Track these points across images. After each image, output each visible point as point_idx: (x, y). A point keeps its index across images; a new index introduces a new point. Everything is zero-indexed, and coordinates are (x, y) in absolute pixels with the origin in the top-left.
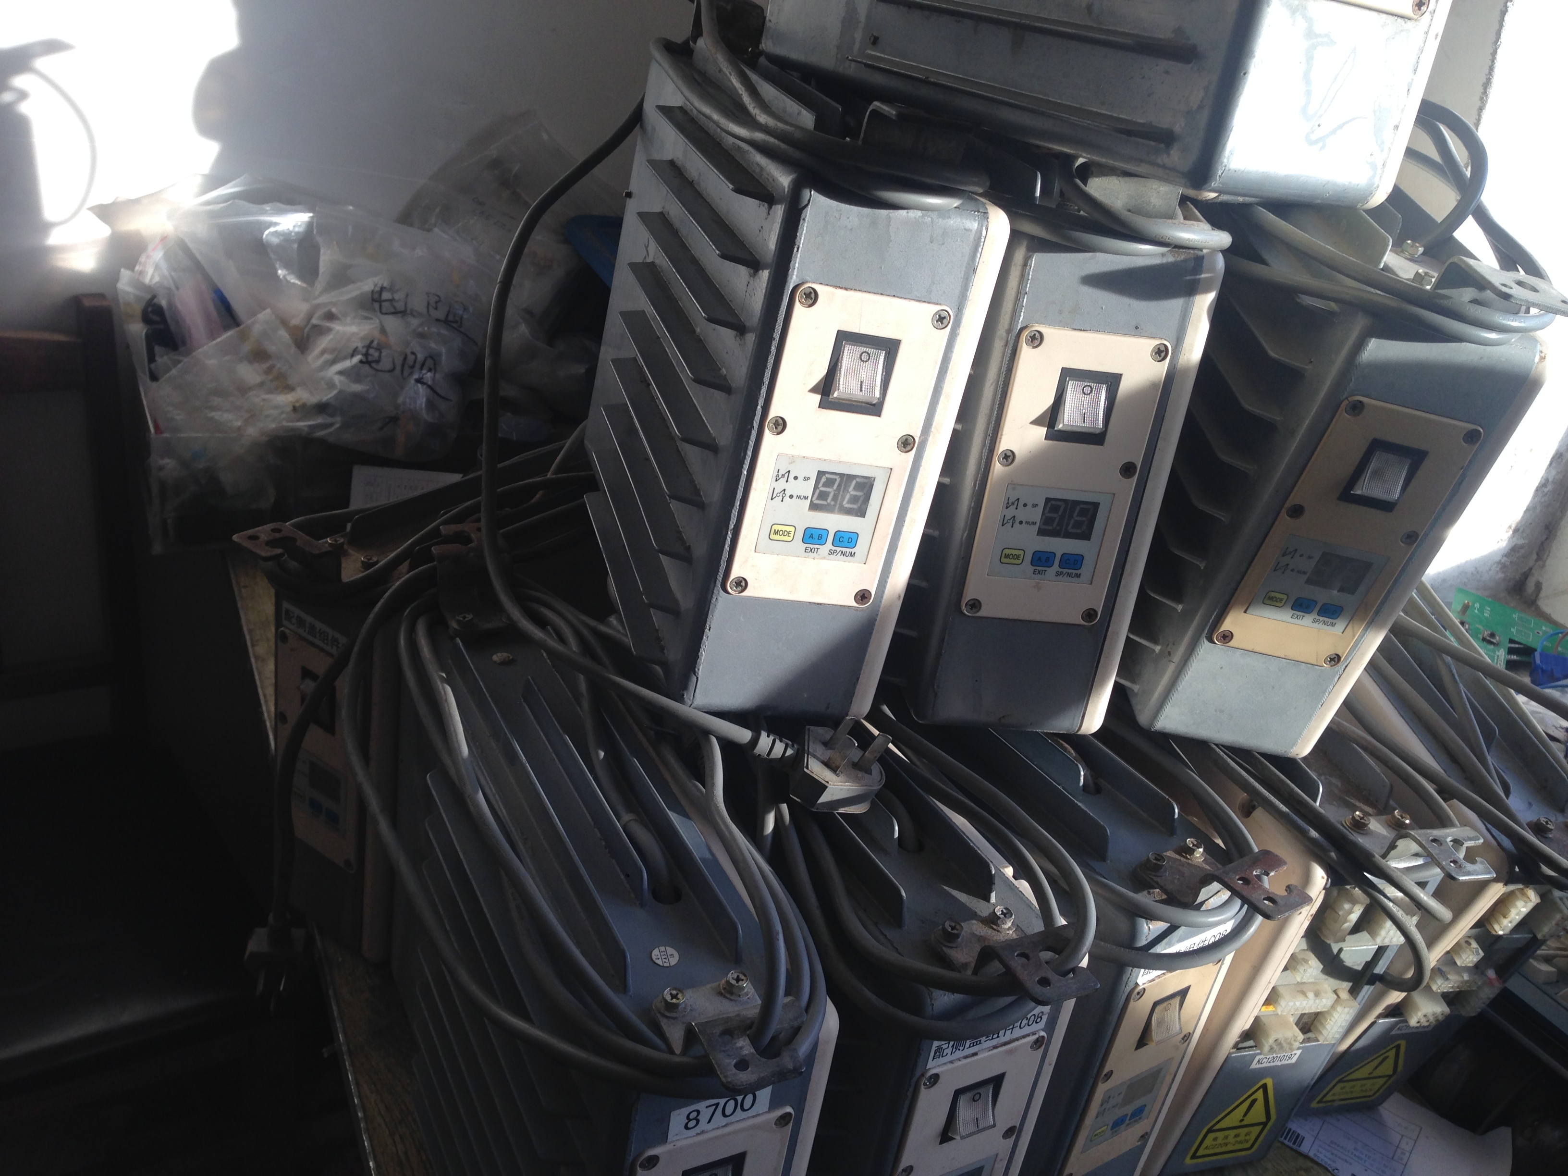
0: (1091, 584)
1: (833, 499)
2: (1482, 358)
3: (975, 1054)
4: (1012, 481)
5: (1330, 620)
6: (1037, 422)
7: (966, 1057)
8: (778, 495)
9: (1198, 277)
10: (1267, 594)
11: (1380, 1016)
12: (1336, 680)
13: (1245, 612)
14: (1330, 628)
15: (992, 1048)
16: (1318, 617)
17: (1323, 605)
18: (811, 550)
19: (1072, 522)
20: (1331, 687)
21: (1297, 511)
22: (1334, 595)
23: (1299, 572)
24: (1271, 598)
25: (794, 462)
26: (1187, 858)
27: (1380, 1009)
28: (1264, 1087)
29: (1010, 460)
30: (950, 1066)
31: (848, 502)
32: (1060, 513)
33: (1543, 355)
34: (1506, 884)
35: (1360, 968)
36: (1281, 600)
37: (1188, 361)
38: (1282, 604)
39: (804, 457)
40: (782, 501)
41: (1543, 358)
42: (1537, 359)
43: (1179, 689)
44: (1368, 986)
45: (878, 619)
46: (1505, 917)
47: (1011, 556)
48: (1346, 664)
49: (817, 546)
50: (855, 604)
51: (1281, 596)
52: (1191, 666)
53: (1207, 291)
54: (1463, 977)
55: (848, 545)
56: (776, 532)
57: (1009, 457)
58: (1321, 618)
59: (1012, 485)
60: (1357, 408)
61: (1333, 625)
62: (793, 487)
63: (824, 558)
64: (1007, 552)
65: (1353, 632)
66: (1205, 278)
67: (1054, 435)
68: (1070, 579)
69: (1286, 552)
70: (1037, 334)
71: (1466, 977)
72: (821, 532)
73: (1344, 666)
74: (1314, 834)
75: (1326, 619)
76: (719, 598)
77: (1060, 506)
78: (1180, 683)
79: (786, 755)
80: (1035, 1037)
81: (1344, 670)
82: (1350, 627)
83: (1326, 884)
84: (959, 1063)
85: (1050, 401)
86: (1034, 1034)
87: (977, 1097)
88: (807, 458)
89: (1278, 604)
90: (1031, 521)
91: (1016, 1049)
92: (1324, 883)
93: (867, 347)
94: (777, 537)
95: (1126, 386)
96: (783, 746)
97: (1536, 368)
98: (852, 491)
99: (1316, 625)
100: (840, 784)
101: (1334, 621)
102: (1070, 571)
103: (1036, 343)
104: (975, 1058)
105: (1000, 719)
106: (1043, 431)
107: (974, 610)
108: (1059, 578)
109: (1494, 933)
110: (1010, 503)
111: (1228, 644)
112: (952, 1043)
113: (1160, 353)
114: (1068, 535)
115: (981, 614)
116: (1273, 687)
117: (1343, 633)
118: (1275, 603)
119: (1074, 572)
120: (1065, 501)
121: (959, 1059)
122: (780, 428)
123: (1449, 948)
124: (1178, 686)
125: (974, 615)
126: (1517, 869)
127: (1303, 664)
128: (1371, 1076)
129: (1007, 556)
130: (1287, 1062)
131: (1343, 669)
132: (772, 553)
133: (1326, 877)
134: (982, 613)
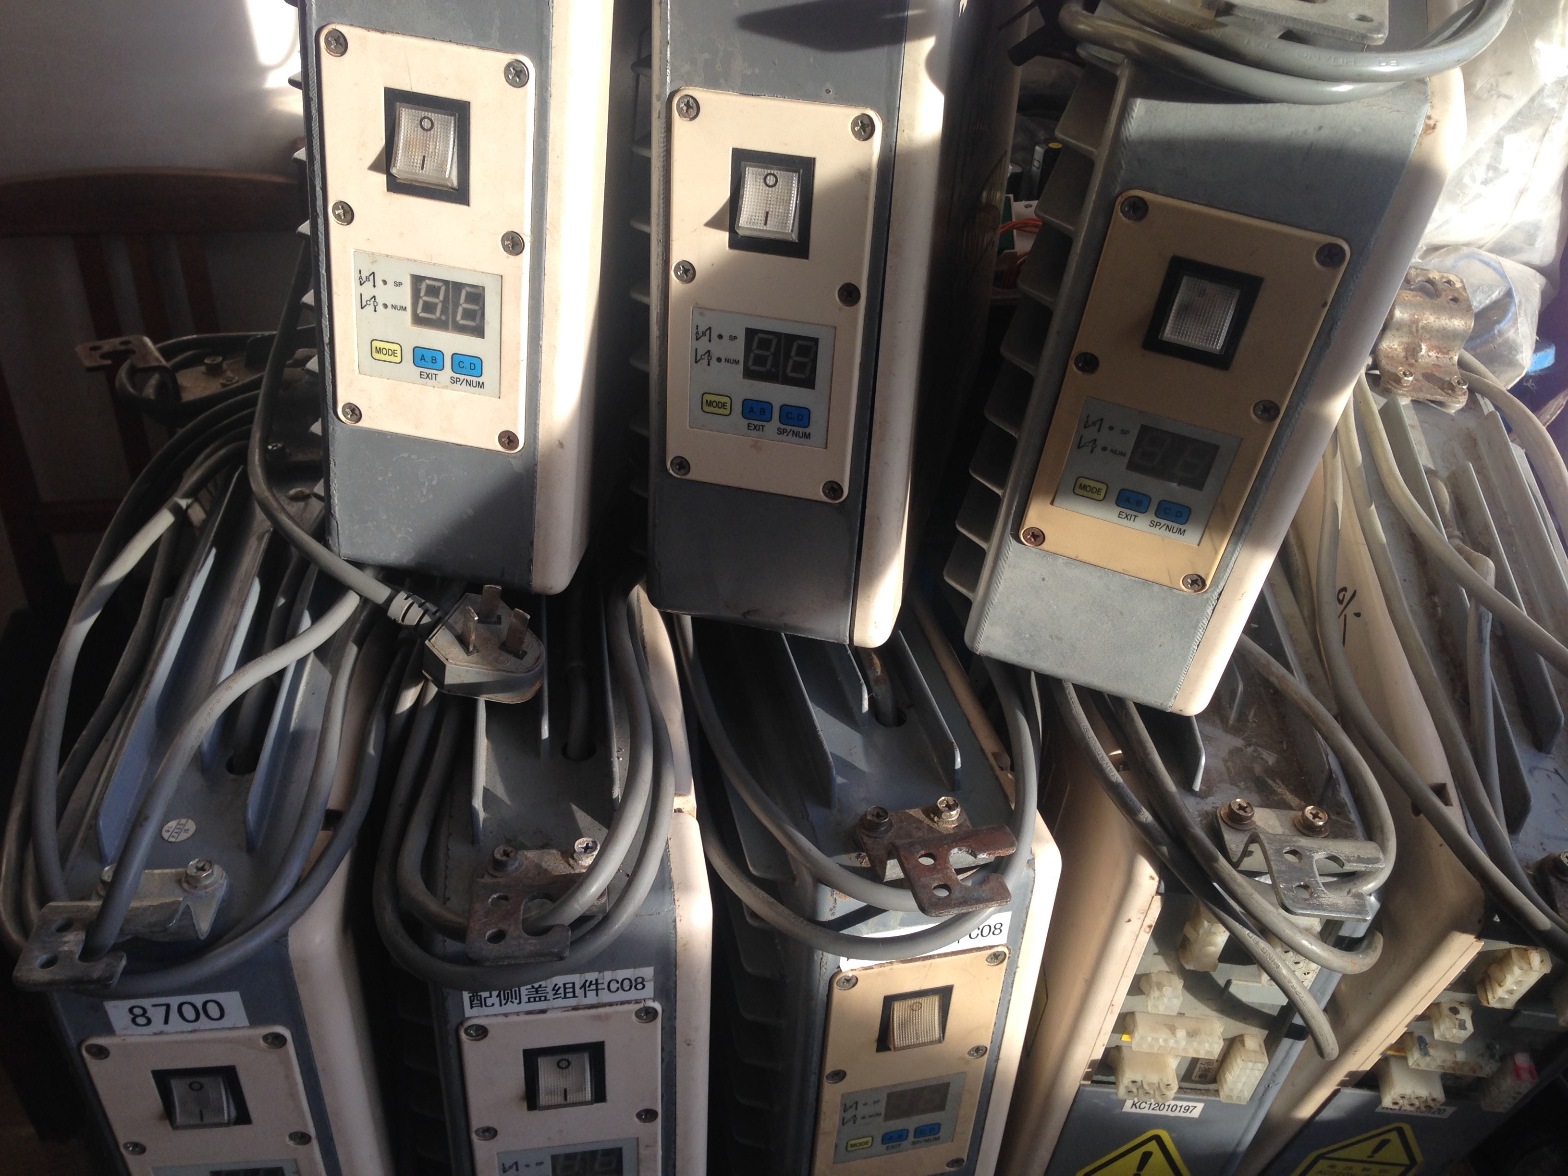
0: (826, 448)
1: (442, 313)
2: (1320, 128)
3: (543, 1011)
4: (696, 304)
5: (1176, 526)
6: (714, 223)
7: (529, 1013)
8: (368, 303)
9: (901, 15)
10: (1076, 482)
11: (1343, 1084)
12: (1209, 611)
13: (1052, 503)
14: (1177, 536)
15: (570, 1009)
16: (1157, 520)
17: (1160, 503)
18: (428, 376)
19: (791, 363)
20: (1205, 622)
21: (1089, 363)
22: (1174, 491)
23: (1114, 452)
24: (1083, 487)
25: (376, 261)
26: (933, 820)
27: (1339, 1075)
28: (1158, 1139)
29: (690, 275)
30: (501, 1019)
31: (462, 318)
32: (773, 349)
33: (1431, 122)
34: (1479, 937)
35: (1275, 1013)
36: (1098, 491)
37: (911, 140)
38: (1101, 497)
39: (388, 256)
40: (375, 311)
41: (1430, 128)
42: (1420, 129)
43: (994, 602)
44: (1290, 1041)
45: (538, 471)
46: (1500, 985)
47: (715, 404)
48: (1219, 591)
49: (436, 372)
50: (499, 448)
51: (1098, 485)
52: (1003, 574)
53: (921, 35)
54: (1455, 1056)
55: (471, 372)
56: (379, 351)
57: (688, 271)
58: (1163, 522)
59: (700, 309)
60: (1138, 209)
61: (1182, 532)
62: (385, 294)
63: (446, 387)
64: (708, 397)
65: (1214, 545)
66: (914, 16)
67: (738, 242)
68: (797, 440)
69: (1087, 421)
70: (691, 101)
71: (1461, 1056)
72: (434, 354)
73: (1216, 594)
74: (1146, 816)
75: (1170, 524)
76: (336, 428)
77: (771, 341)
78: (993, 594)
79: (421, 623)
80: (641, 1006)
81: (1218, 599)
82: (1206, 536)
83: (1158, 887)
84: (515, 1018)
85: (725, 194)
86: (637, 1002)
87: (564, 1064)
88: (391, 257)
89: (1095, 496)
90: (732, 358)
91: (607, 1017)
92: (1156, 886)
93: (429, 111)
94: (380, 356)
95: (823, 175)
96: (421, 612)
97: (1420, 143)
98: (464, 305)
99: (1155, 530)
100: (466, 664)
101: (1183, 527)
102: (796, 429)
103: (693, 113)
104: (541, 1016)
105: (744, 614)
106: (725, 236)
107: (683, 471)
108: (784, 437)
109: (1485, 1004)
110: (701, 334)
111: (1040, 547)
112: (495, 993)
113: (864, 128)
114: (787, 381)
115: (689, 476)
116: (1121, 613)
117: (1198, 545)
118: (1090, 494)
119: (801, 430)
120: (778, 335)
121: (518, 1014)
122: (349, 217)
123: (1420, 1011)
124: (992, 598)
125: (683, 477)
126: (1497, 919)
127: (1156, 586)
128: (1371, 1159)
129: (710, 403)
130: (1182, 1114)
131: (1215, 598)
132: (381, 376)
133: (1157, 879)
134: (692, 476)
